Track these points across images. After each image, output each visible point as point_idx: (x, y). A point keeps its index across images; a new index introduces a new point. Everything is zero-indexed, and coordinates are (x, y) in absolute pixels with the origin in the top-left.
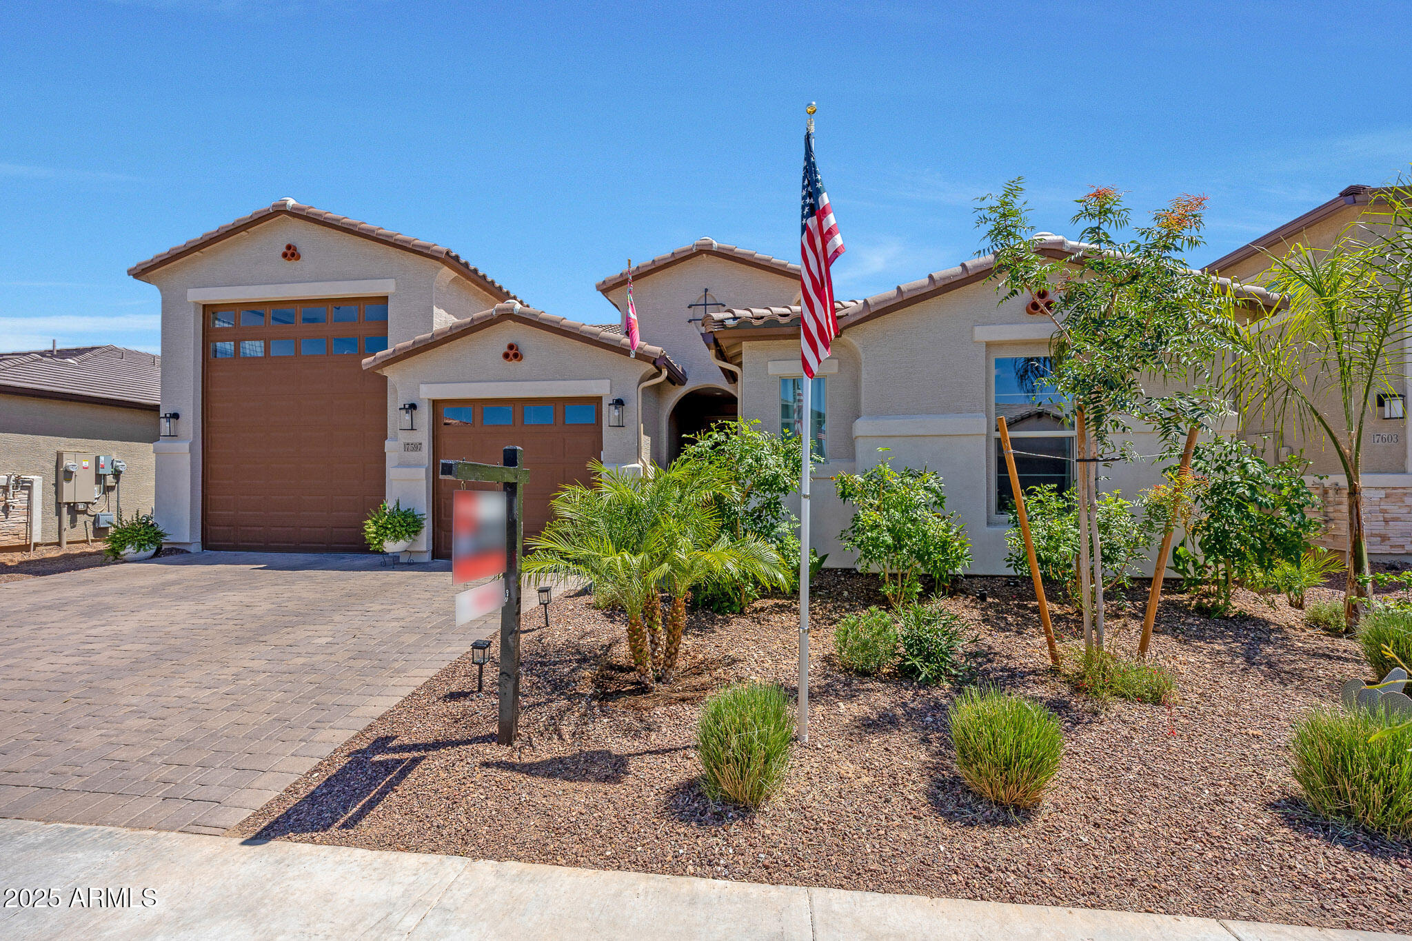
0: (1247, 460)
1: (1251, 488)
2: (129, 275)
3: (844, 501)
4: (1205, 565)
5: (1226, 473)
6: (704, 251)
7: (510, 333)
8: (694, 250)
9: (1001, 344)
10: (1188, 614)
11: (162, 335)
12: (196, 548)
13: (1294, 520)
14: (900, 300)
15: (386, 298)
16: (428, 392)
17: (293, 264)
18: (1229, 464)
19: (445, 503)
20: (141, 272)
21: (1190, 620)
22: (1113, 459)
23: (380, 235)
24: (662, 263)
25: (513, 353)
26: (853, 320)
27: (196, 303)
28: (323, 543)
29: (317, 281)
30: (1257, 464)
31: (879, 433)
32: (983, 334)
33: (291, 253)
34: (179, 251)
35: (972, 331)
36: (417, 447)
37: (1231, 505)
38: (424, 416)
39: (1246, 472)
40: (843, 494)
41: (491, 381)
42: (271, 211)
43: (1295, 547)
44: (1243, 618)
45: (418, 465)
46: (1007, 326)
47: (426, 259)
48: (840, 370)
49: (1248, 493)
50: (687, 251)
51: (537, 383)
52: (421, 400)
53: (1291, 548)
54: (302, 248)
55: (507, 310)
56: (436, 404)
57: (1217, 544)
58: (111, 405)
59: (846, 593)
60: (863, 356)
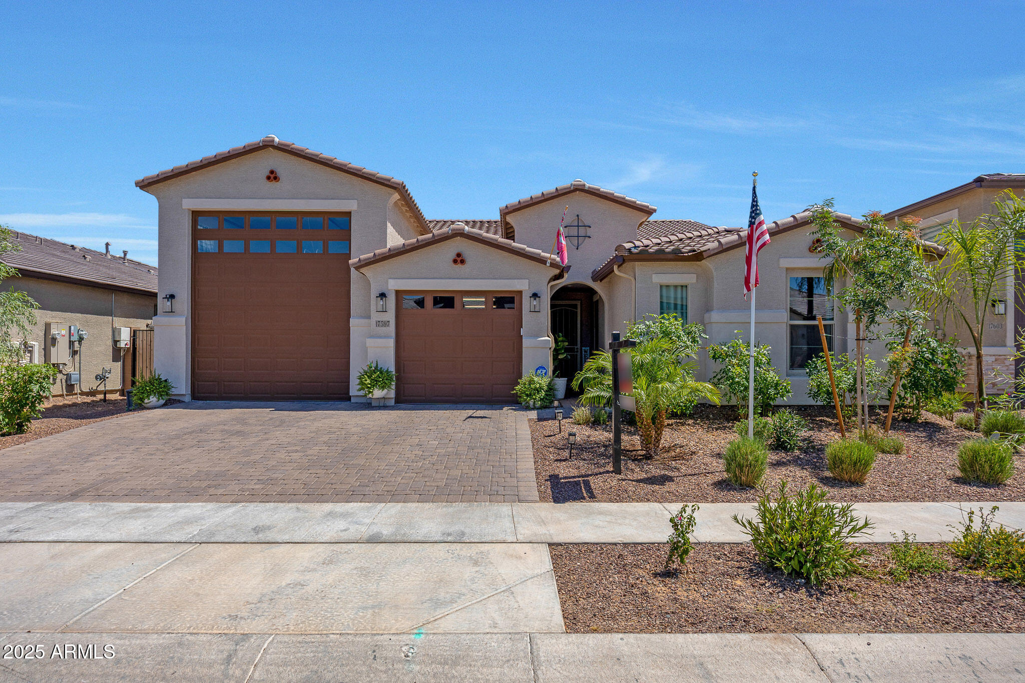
0: (930, 339)
1: (932, 354)
2: (136, 186)
3: (715, 361)
4: (905, 397)
5: (919, 346)
6: (579, 189)
7: (458, 245)
8: (572, 188)
9: (793, 269)
10: (899, 422)
11: (159, 233)
12: (188, 399)
13: (952, 370)
14: (740, 242)
15: (351, 212)
16: (394, 285)
17: (274, 184)
18: (921, 342)
19: (404, 364)
20: (145, 185)
21: (901, 424)
22: (873, 339)
23: (351, 168)
24: (550, 196)
25: (459, 259)
26: (712, 253)
27: (189, 210)
28: (294, 394)
29: (293, 199)
30: (935, 342)
31: (724, 321)
32: (785, 263)
33: (273, 176)
34: (181, 170)
35: (778, 261)
36: (386, 324)
37: (922, 363)
38: (391, 301)
39: (930, 346)
40: (714, 357)
41: (442, 278)
42: (261, 144)
43: (952, 384)
44: (927, 425)
45: (387, 337)
46: (798, 259)
47: (383, 187)
48: (697, 281)
49: (930, 357)
50: (567, 188)
51: (476, 280)
52: (389, 290)
53: (949, 385)
54: (280, 172)
55: (460, 230)
56: (398, 293)
57: (916, 384)
58: (81, 285)
59: (711, 416)
60: (715, 274)
